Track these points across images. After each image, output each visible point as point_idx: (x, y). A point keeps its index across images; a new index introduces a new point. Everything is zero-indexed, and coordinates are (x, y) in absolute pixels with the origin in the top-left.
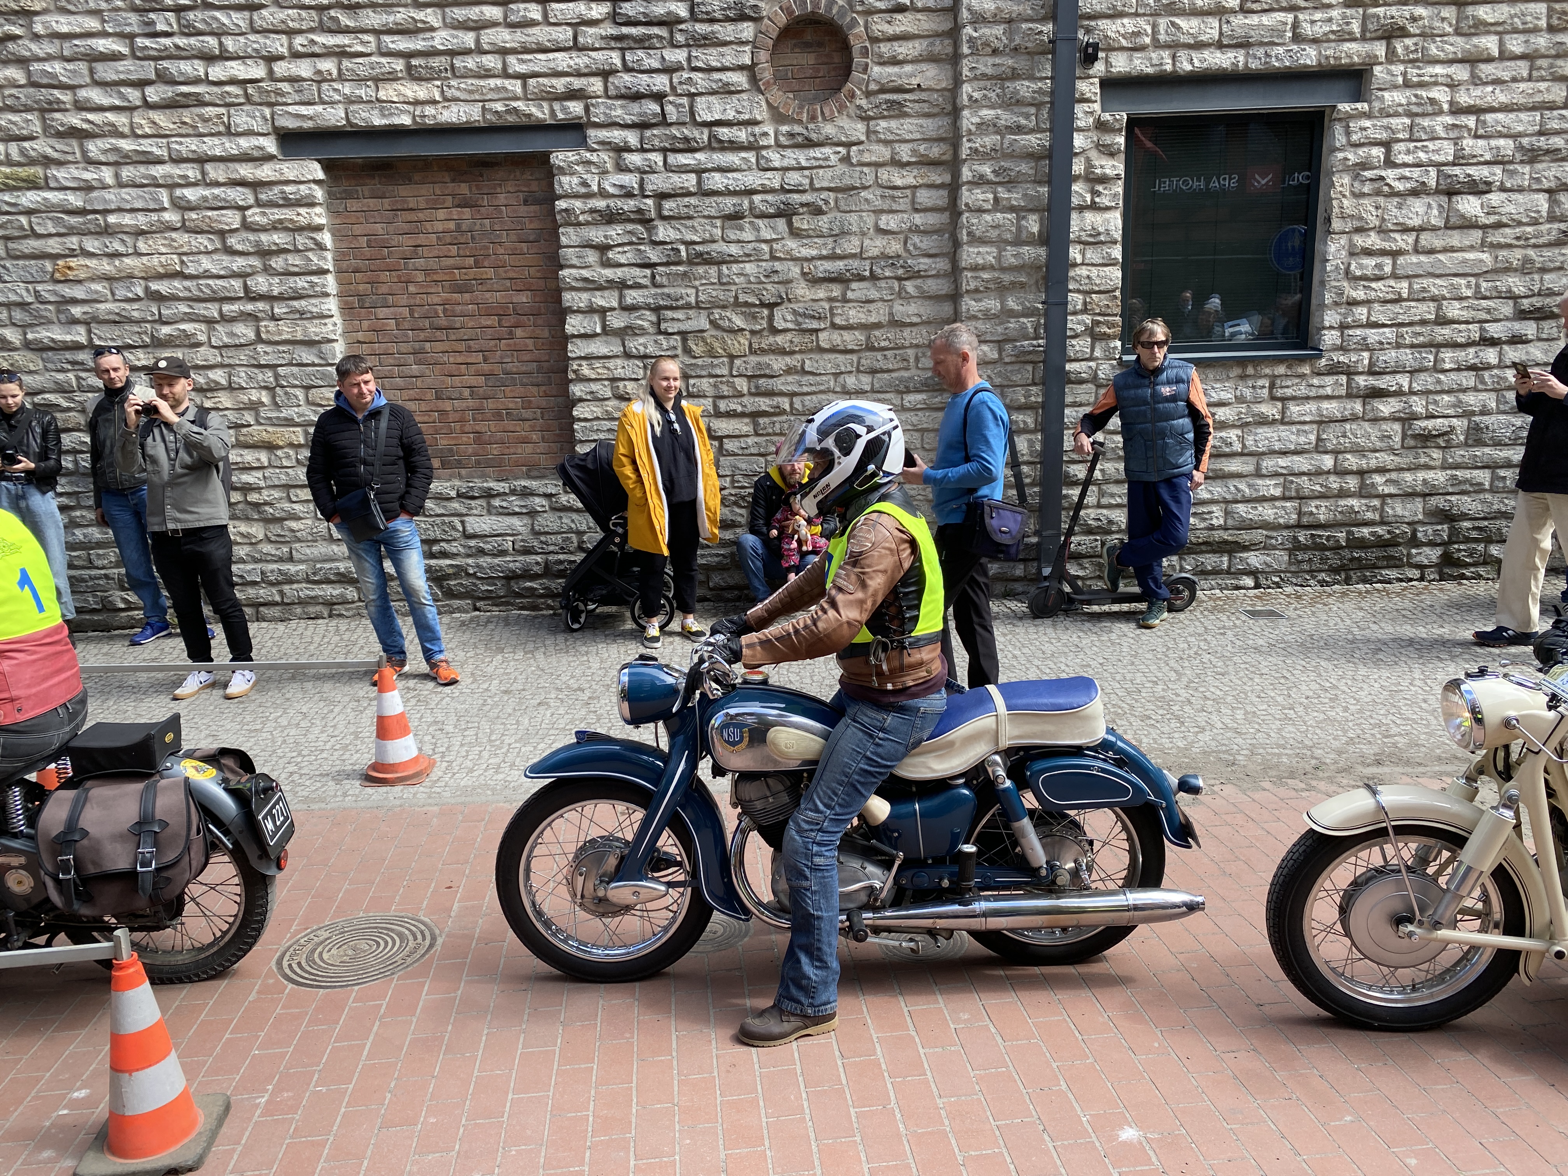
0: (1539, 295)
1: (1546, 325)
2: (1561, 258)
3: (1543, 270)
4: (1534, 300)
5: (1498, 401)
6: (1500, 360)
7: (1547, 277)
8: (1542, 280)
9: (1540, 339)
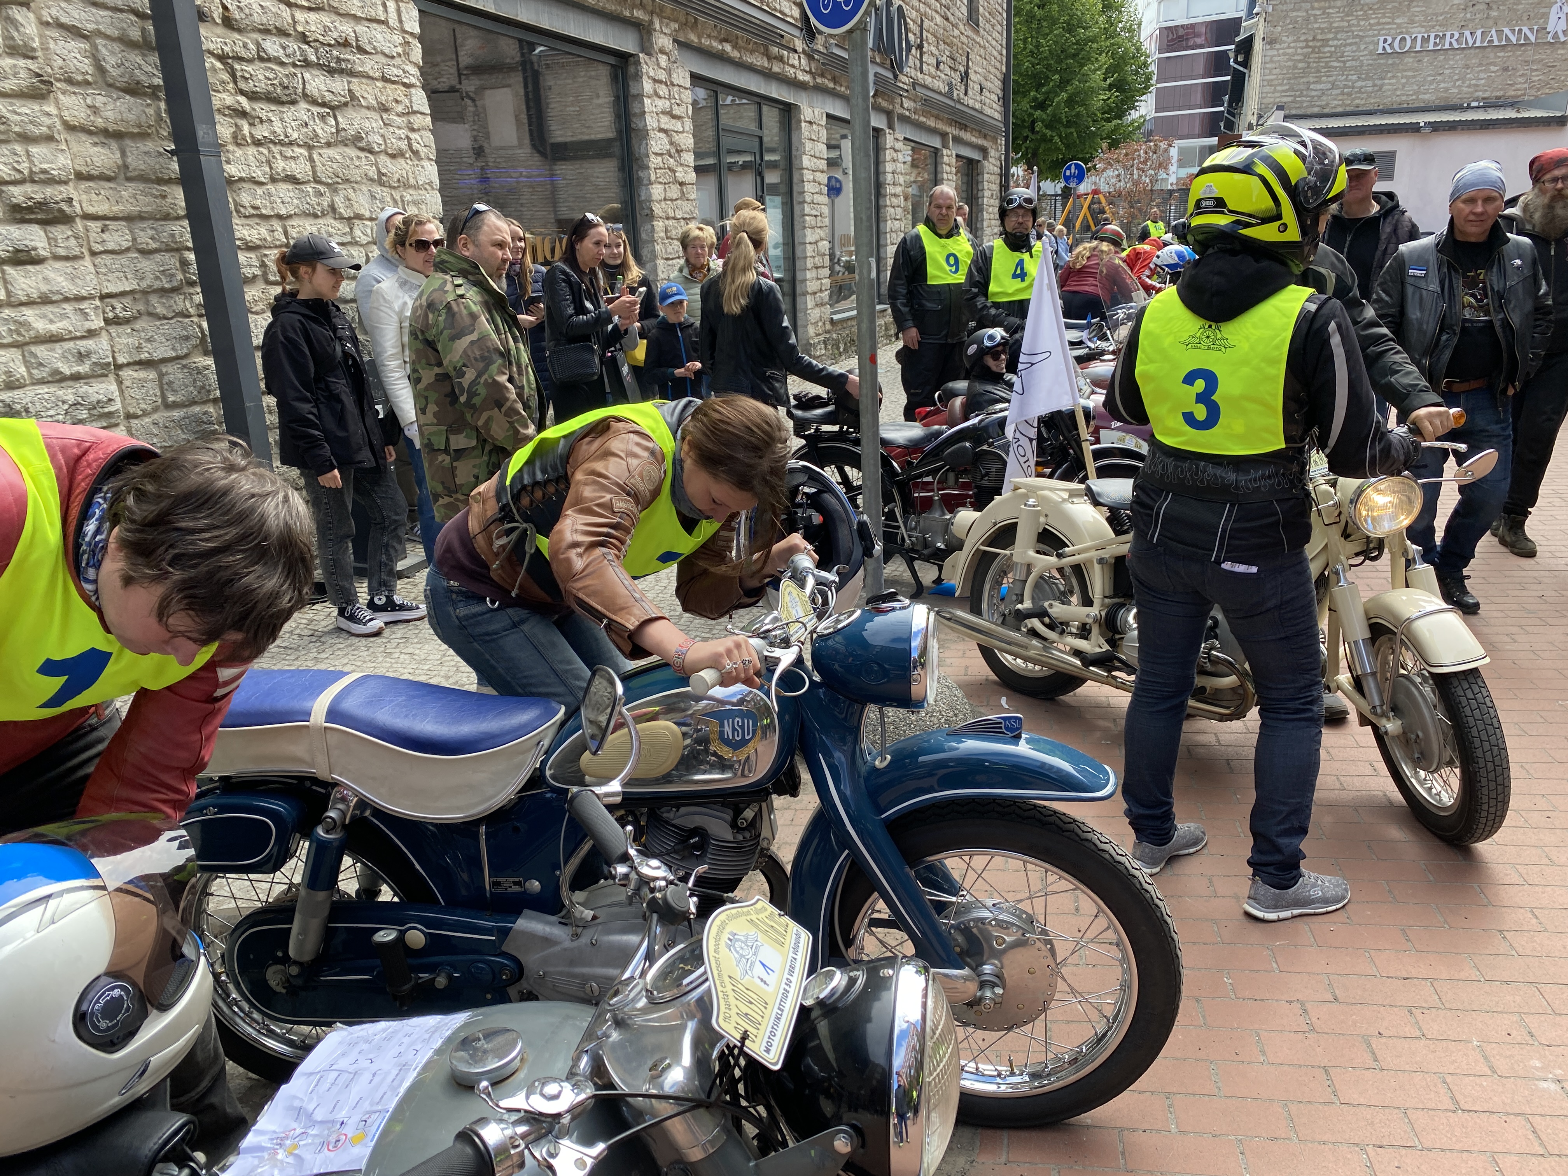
0: (33, 181)
1: (60, 232)
2: (47, 121)
3: (26, 138)
4: (28, 188)
5: (26, 362)
6: (8, 293)
7: (34, 150)
8: (28, 155)
9: (57, 258)
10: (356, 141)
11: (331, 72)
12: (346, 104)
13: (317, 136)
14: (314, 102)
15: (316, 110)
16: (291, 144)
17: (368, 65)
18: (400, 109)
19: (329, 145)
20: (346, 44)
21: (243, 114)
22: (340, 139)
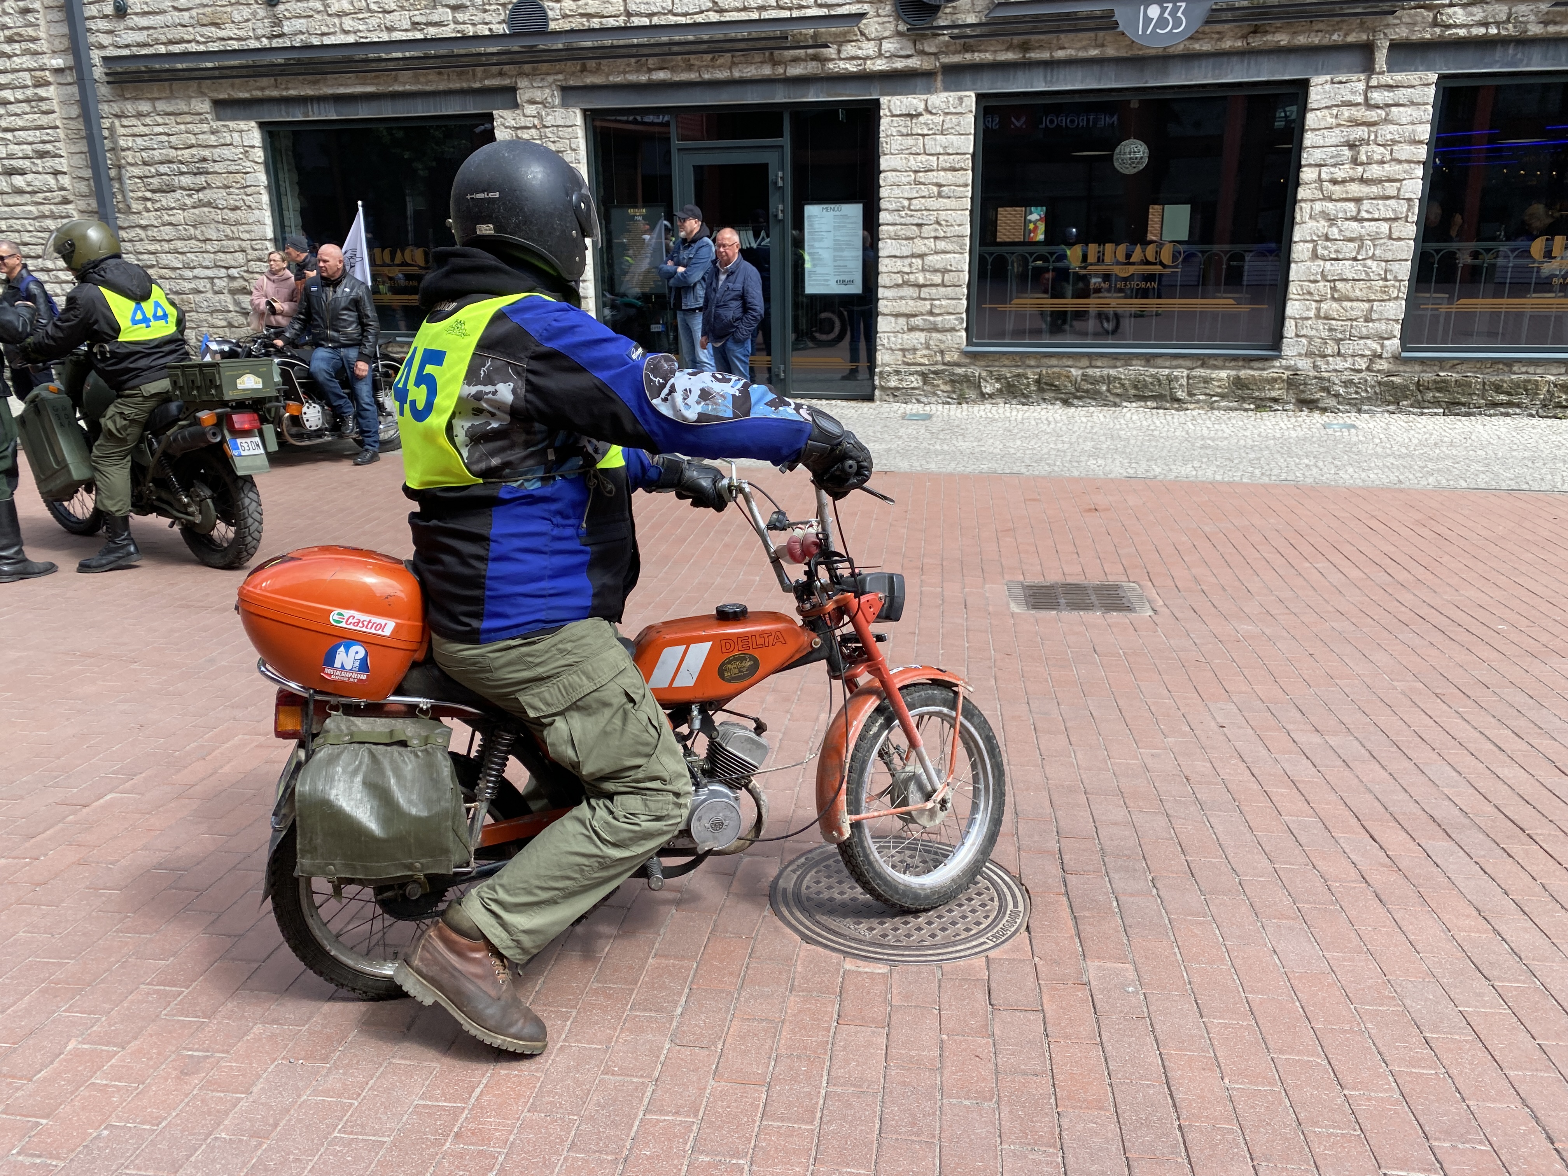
10: (209, 204)
11: (195, 174)
12: (204, 188)
13: (185, 205)
14: (185, 189)
15: (185, 193)
16: (172, 209)
17: (217, 167)
18: (238, 185)
19: (194, 207)
20: (204, 160)
21: (149, 200)
22: (201, 204)
